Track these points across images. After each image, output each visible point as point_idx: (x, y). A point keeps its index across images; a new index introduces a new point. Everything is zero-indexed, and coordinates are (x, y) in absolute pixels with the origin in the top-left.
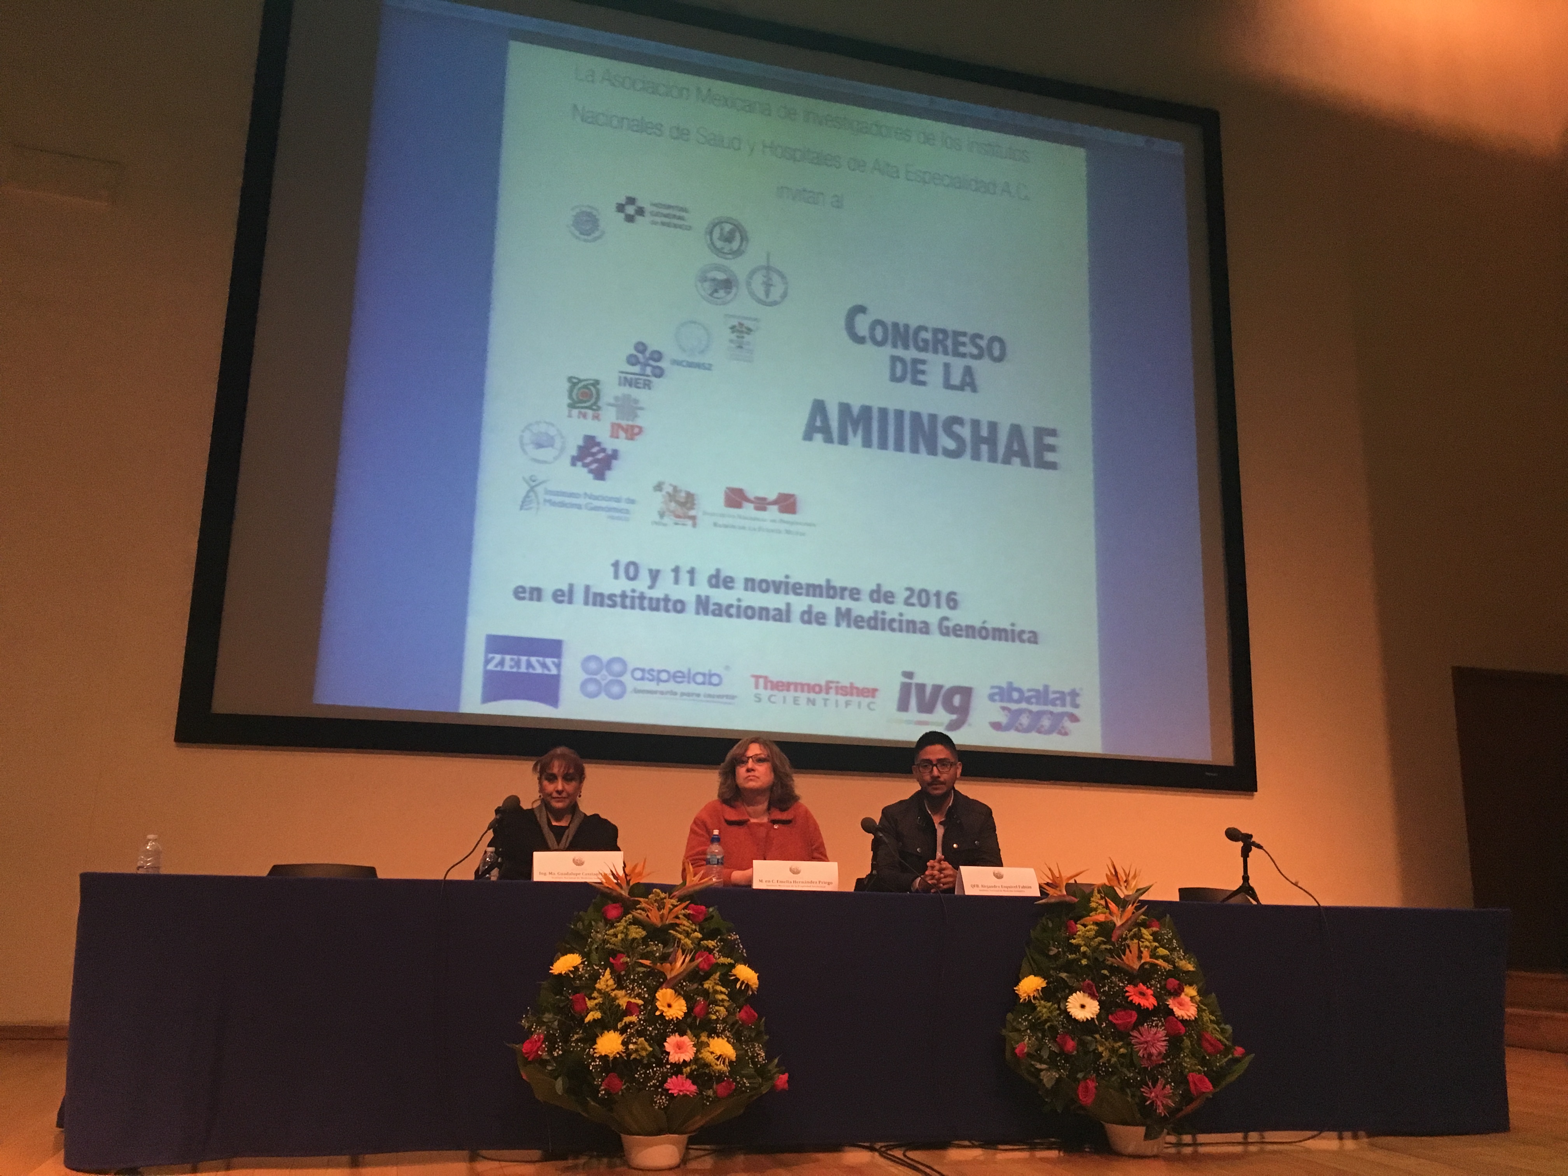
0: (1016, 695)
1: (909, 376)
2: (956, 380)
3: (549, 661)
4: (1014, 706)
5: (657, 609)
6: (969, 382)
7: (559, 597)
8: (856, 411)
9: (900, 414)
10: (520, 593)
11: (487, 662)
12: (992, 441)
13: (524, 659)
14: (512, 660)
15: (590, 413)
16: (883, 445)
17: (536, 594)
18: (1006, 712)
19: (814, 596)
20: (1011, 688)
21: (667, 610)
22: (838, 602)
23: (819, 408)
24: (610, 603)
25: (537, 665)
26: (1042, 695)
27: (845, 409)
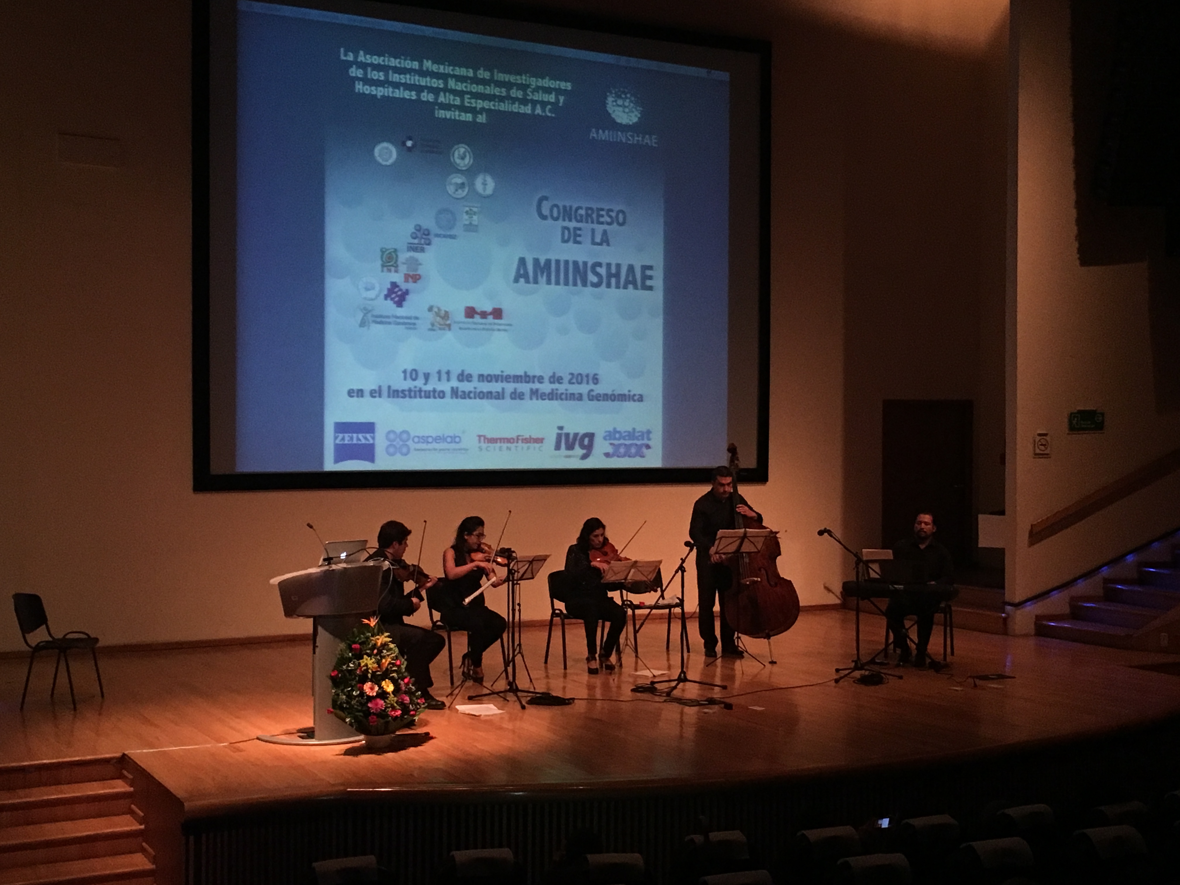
0: (617, 436)
1: (572, 238)
2: (598, 240)
3: (368, 436)
4: (616, 442)
5: (429, 397)
6: (605, 240)
7: (374, 393)
8: (542, 262)
9: (567, 262)
10: (351, 393)
11: (336, 438)
12: (617, 275)
13: (355, 435)
14: (349, 436)
15: (393, 269)
16: (557, 283)
17: (360, 393)
18: (612, 446)
19: (518, 382)
20: (615, 431)
21: (435, 397)
22: (531, 385)
23: (522, 262)
24: (402, 395)
25: (361, 438)
26: (631, 435)
27: (536, 261)
